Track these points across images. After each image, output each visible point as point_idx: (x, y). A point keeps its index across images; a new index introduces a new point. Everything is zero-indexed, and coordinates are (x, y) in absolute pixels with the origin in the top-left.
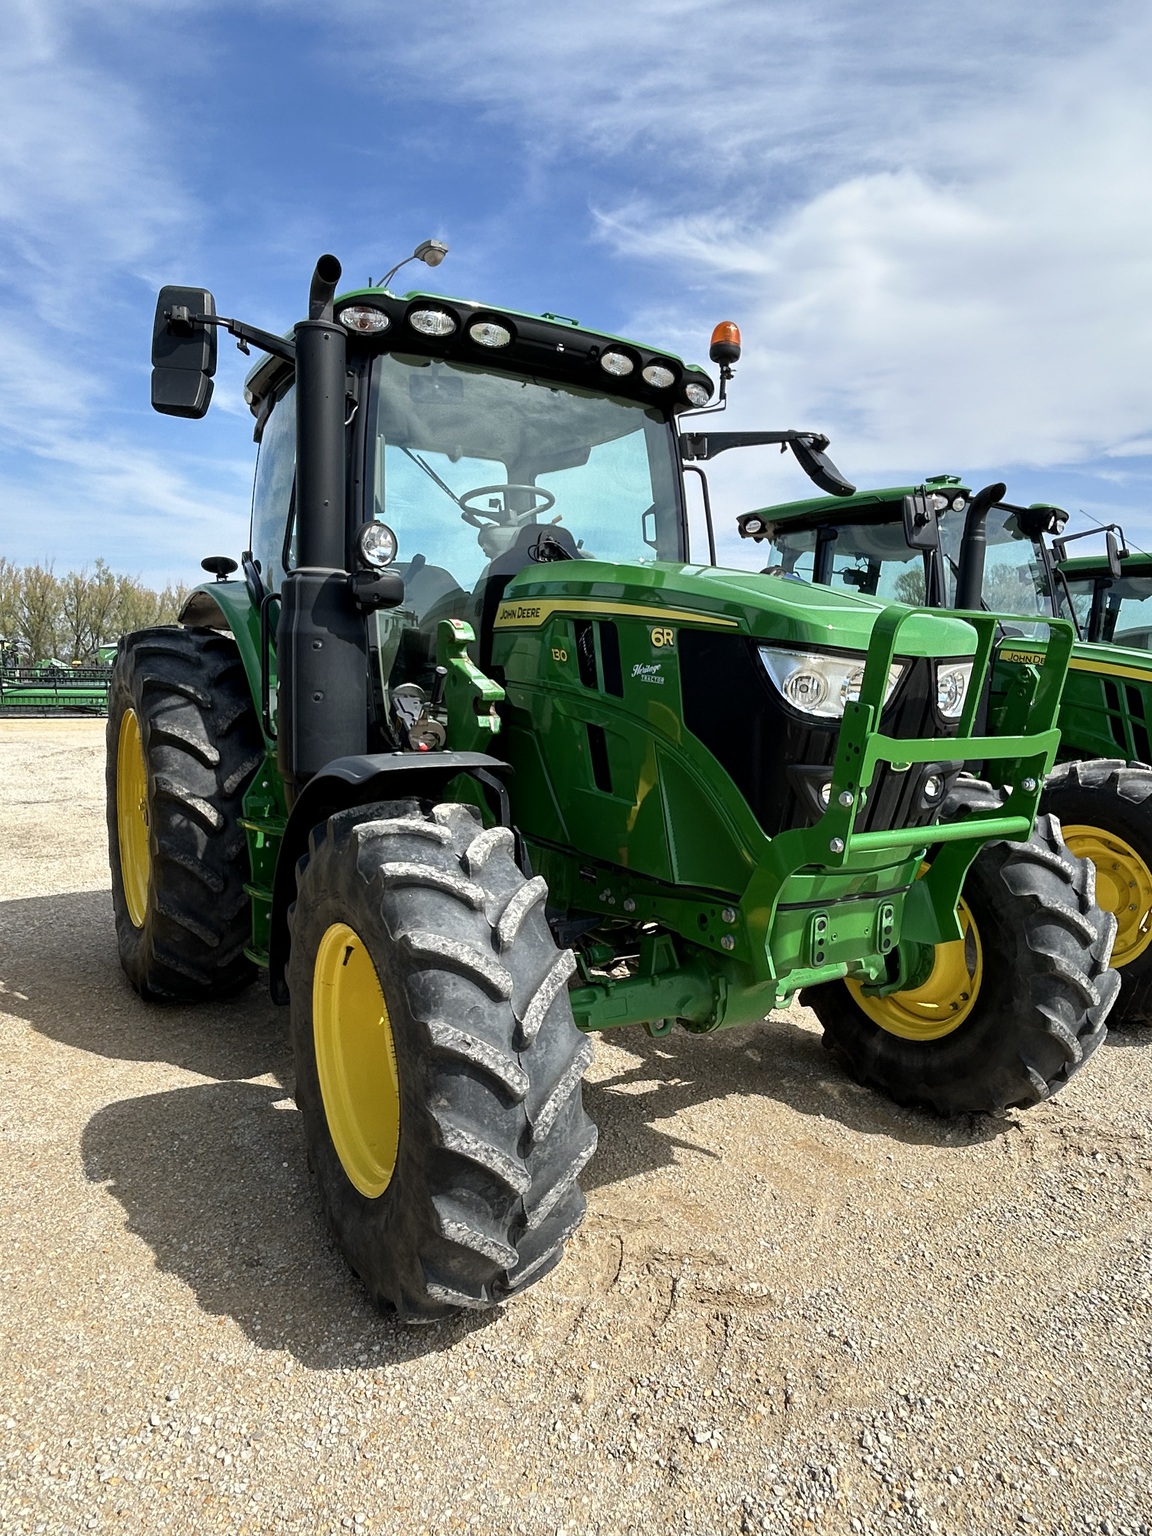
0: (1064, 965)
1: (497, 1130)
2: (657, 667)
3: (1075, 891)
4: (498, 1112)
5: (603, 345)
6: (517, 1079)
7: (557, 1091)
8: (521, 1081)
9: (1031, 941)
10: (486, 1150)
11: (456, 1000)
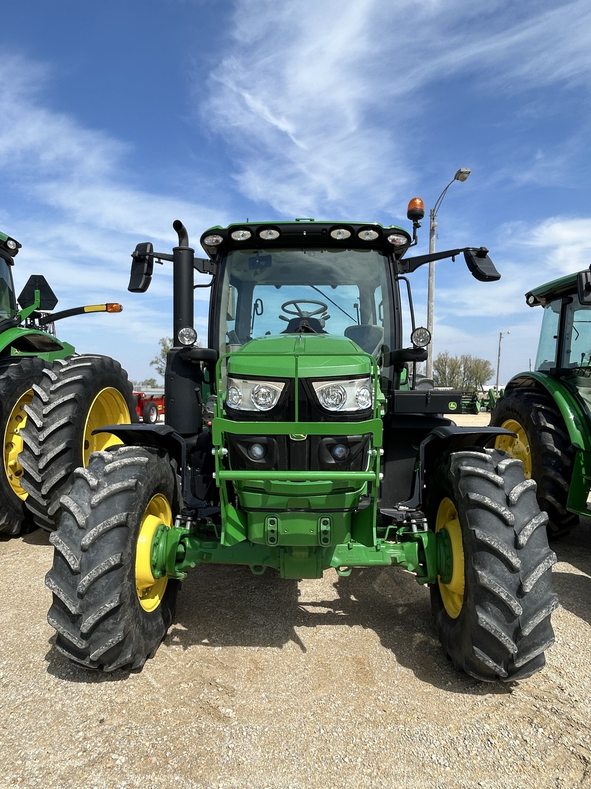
0: (486, 580)
3: (515, 532)
5: (328, 227)
7: (91, 572)
9: (474, 561)
10: (58, 590)
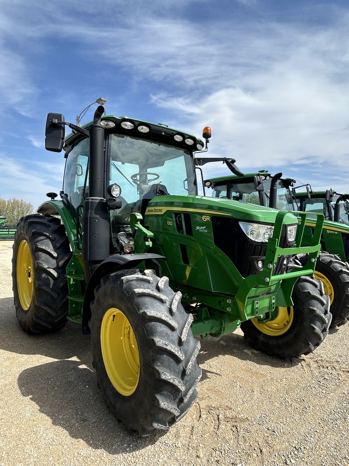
0: (318, 312)
1: (175, 372)
2: (205, 227)
3: (319, 290)
4: (175, 366)
5: (175, 133)
6: (181, 355)
7: (192, 358)
8: (182, 356)
9: (308, 305)
10: (173, 378)
11: (161, 331)
